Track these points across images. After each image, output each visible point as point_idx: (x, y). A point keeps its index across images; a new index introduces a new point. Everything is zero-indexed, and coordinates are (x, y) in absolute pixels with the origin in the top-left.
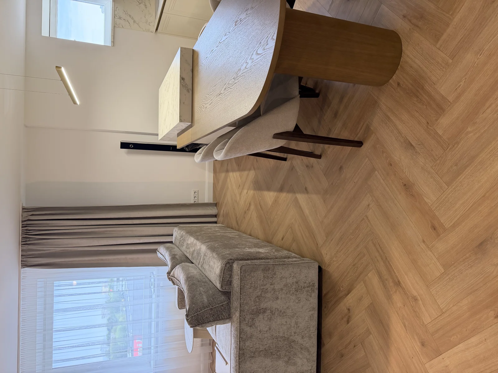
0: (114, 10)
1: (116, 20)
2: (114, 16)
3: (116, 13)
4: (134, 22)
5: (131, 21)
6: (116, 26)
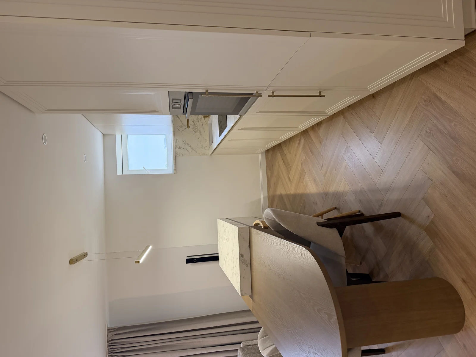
0: (175, 142)
1: (177, 150)
2: (175, 147)
3: (176, 144)
4: (192, 149)
5: (189, 149)
6: (177, 155)
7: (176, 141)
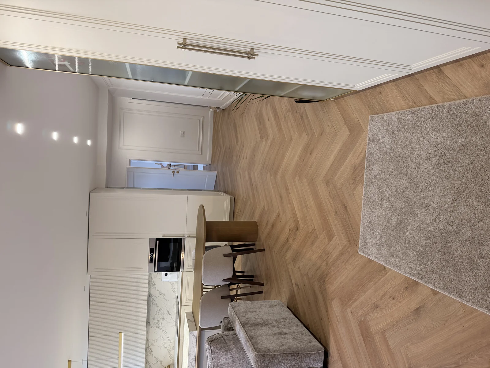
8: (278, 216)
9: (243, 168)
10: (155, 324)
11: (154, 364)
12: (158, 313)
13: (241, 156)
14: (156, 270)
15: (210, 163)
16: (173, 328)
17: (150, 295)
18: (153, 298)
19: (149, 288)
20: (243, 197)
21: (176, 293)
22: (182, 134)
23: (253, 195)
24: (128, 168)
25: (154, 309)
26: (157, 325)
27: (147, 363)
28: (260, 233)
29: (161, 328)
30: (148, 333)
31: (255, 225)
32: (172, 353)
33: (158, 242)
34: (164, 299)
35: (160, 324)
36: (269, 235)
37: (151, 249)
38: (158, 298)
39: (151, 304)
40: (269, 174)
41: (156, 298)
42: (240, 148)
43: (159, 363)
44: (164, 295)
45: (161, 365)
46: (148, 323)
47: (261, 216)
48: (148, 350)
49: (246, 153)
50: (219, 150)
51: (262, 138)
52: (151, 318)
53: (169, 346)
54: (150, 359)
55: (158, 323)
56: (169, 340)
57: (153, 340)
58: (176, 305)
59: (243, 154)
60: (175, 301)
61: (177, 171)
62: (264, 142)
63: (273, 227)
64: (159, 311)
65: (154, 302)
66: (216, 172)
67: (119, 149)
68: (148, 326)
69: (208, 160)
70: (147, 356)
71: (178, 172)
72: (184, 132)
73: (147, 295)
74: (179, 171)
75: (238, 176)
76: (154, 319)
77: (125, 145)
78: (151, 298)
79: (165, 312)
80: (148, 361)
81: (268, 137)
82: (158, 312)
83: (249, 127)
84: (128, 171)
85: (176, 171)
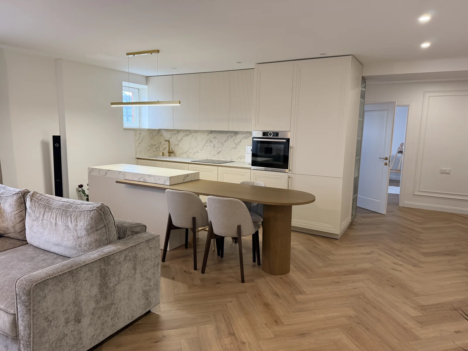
1: (139, 131)
4: (140, 143)
5: (140, 141)
6: (135, 131)
7: (144, 131)
8: (277, 322)
9: (379, 260)
10: (210, 139)
11: (176, 138)
12: (219, 141)
13: (399, 258)
14: (254, 139)
15: (401, 205)
16: (205, 157)
17: (236, 133)
18: (234, 136)
19: (243, 133)
20: (334, 255)
21: (237, 161)
22: (445, 170)
23: (329, 274)
24: (394, 103)
25: (223, 137)
26: (209, 141)
27: (178, 131)
28: (269, 279)
29: (206, 145)
30: (203, 132)
31: (284, 270)
32: (185, 156)
33: (285, 141)
34: (232, 148)
35: (210, 144)
36: (259, 295)
37: (278, 133)
38: (234, 141)
39: (228, 135)
40: (352, 313)
41: (233, 140)
42: (413, 258)
43: (177, 143)
44: (236, 148)
45: (175, 145)
46: (211, 132)
47: (291, 284)
48: (188, 132)
49: (401, 269)
50: (418, 221)
51: (423, 308)
52: (215, 135)
53: (190, 153)
54: (181, 134)
55: (210, 142)
56: (195, 153)
57: (196, 138)
58: (225, 160)
59: (401, 263)
60: (229, 160)
61: (388, 163)
62: (415, 313)
63: (266, 305)
64: (221, 143)
65: (230, 137)
66: (384, 212)
67: (424, 91)
68: (209, 132)
69: (405, 202)
70: (184, 131)
71: (386, 164)
72: (448, 173)
73: (236, 131)
74: (388, 166)
75: (368, 250)
76: (215, 137)
77: (429, 99)
78: (233, 135)
79: (220, 149)
80: (179, 132)
81: (422, 323)
82: (221, 141)
83: (449, 283)
84: (389, 103)
85: (387, 161)
